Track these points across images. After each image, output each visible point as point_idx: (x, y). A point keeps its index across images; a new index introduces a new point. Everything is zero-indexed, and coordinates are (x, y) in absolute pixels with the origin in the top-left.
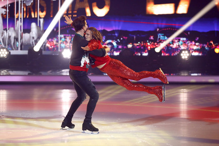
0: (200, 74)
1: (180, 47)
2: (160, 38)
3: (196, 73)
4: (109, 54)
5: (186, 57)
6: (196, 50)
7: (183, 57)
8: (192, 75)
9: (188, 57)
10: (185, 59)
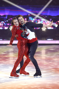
0: (52, 39)
2: (30, 20)
3: (50, 39)
4: (2, 29)
5: (45, 30)
7: (43, 30)
8: (48, 40)
9: (46, 30)
10: (44, 31)
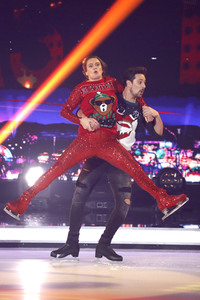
1: (159, 163)
6: (195, 169)
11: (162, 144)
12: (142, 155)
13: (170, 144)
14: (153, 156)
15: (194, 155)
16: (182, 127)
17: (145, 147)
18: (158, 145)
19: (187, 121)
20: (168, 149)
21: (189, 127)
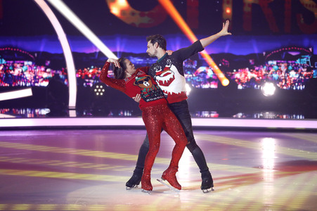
11: (26, 63)
12: (14, 70)
13: (30, 63)
14: (21, 71)
15: (46, 69)
16: (38, 53)
17: (15, 65)
18: (23, 64)
19: (42, 49)
20: (30, 66)
21: (43, 52)
